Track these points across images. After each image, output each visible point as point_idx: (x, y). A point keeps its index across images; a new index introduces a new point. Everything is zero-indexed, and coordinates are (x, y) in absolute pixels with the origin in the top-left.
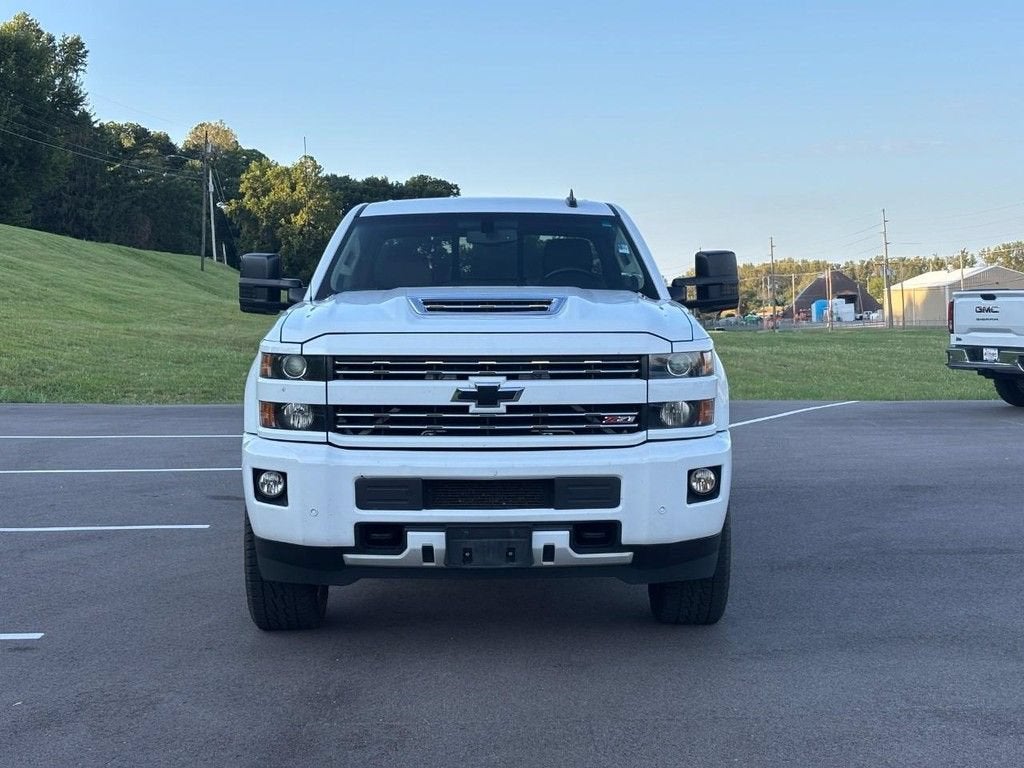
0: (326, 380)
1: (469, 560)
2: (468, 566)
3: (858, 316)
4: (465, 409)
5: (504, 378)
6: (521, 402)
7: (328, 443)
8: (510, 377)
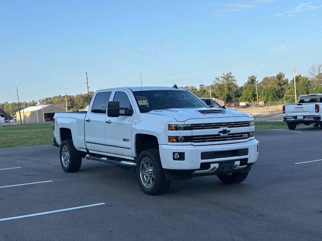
0: (192, 130)
1: (223, 169)
2: (223, 171)
3: (6, 121)
4: (219, 135)
5: (227, 128)
6: (231, 133)
7: (192, 145)
8: (228, 127)
